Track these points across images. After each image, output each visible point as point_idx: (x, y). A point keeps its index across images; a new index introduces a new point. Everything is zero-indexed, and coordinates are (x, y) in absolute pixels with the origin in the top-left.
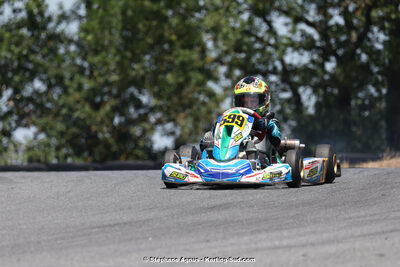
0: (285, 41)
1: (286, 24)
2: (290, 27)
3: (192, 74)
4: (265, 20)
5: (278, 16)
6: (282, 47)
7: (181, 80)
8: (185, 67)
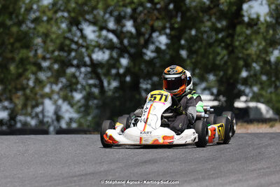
0: (93, 43)
1: (94, 32)
2: (97, 34)
3: (28, 67)
4: (78, 29)
5: (88, 26)
6: (91, 48)
7: (20, 71)
8: (23, 62)
